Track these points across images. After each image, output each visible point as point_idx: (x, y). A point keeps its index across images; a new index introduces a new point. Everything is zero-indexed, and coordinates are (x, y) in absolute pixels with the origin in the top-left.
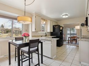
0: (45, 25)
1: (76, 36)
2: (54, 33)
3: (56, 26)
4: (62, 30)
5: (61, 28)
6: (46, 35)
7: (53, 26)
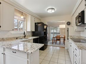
0: (24, 21)
1: (59, 35)
2: (36, 32)
3: (38, 23)
4: (46, 29)
5: (45, 27)
6: (25, 36)
7: (35, 23)
